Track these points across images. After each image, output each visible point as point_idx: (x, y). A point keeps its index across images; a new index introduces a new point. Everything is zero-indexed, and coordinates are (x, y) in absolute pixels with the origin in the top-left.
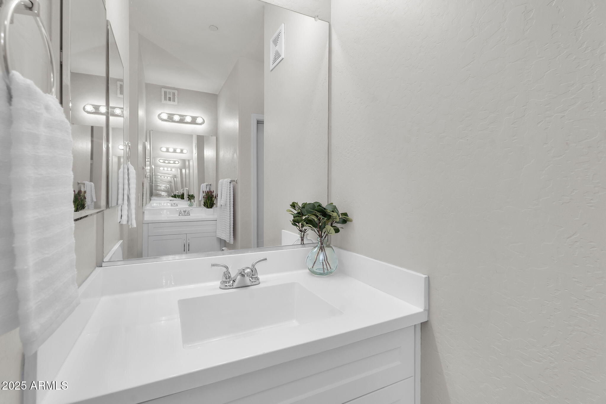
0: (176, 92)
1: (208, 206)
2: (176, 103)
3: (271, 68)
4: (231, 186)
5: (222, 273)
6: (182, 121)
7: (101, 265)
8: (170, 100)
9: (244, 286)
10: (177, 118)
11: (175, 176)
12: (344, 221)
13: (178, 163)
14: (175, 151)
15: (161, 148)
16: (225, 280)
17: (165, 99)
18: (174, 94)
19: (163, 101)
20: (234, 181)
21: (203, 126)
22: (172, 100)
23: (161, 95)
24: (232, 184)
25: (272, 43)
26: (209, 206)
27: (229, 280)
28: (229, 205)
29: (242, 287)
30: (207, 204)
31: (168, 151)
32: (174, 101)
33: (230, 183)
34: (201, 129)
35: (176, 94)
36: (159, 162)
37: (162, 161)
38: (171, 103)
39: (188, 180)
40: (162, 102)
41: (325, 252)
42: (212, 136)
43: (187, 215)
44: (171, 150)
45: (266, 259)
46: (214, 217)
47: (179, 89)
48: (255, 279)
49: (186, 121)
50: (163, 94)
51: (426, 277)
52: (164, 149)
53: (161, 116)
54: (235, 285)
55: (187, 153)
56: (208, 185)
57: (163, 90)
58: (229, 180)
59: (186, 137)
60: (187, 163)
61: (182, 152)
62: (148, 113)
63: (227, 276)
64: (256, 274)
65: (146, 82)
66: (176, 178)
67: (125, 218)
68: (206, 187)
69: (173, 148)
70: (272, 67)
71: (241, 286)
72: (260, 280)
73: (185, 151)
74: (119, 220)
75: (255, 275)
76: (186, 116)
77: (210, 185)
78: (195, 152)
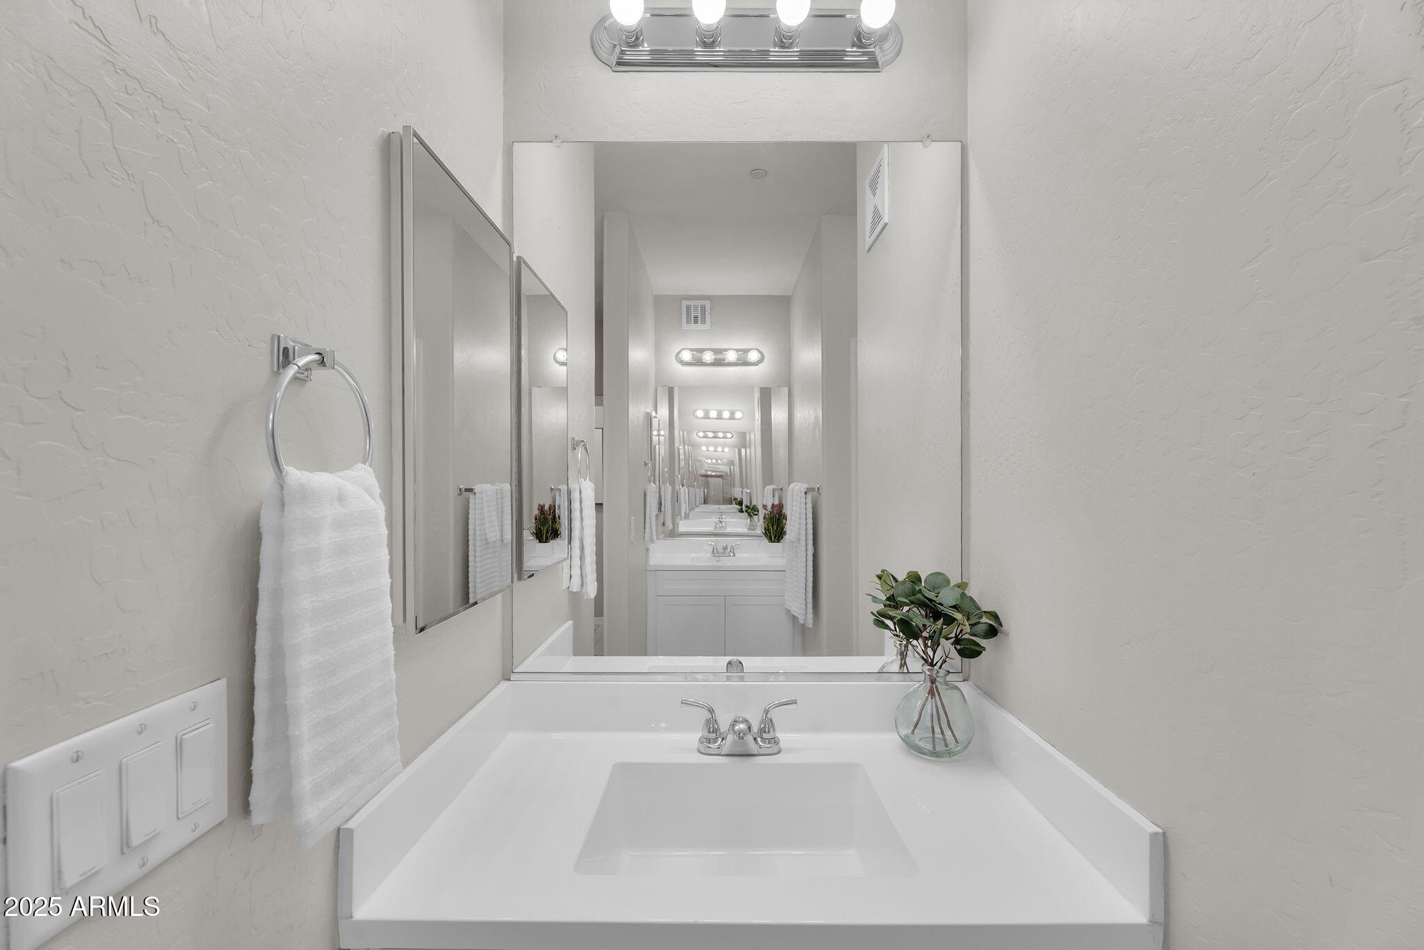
0: (707, 304)
1: (770, 538)
2: (707, 326)
3: (867, 247)
4: (807, 499)
5: (703, 722)
6: (718, 363)
7: (508, 678)
8: (696, 322)
9: (743, 753)
10: (708, 357)
11: (731, 463)
12: (992, 632)
13: (732, 437)
14: (720, 417)
15: (695, 411)
16: (706, 733)
17: (688, 322)
18: (703, 308)
19: (685, 326)
20: (813, 489)
21: (761, 366)
22: (700, 323)
23: (681, 314)
24: (809, 496)
25: (868, 188)
26: (773, 537)
27: (713, 736)
28: (803, 543)
29: (738, 755)
30: (770, 533)
31: (707, 417)
32: (704, 322)
33: (806, 493)
34: (758, 373)
35: (708, 308)
36: (698, 436)
37: (701, 434)
38: (700, 326)
39: (749, 472)
40: (683, 328)
41: (940, 697)
42: (779, 386)
43: (730, 556)
44: (713, 414)
45: (795, 702)
46: (779, 562)
47: (713, 296)
48: (769, 743)
49: (727, 361)
50: (684, 311)
51: (1157, 834)
52: (700, 413)
53: (680, 355)
54: (725, 750)
55: (742, 418)
56: (777, 489)
57: (685, 303)
58: (804, 487)
59: (737, 390)
60: (748, 437)
61: (732, 417)
62: (658, 350)
63: (712, 727)
64: (772, 730)
65: (655, 294)
66: (733, 465)
67: (576, 580)
68: (772, 495)
69: (716, 410)
70: (869, 241)
71: (738, 753)
72: (782, 744)
73: (738, 415)
74: (565, 584)
75: (769, 732)
76: (726, 350)
77: (781, 489)
78: (758, 415)
